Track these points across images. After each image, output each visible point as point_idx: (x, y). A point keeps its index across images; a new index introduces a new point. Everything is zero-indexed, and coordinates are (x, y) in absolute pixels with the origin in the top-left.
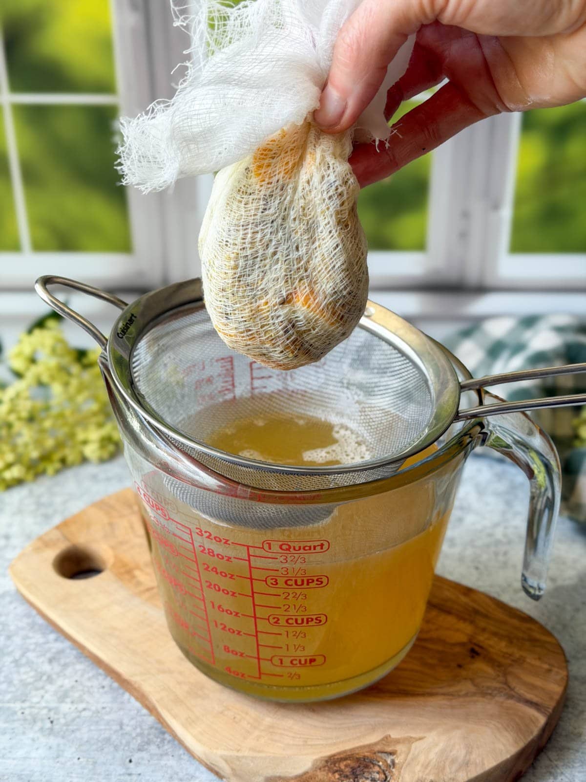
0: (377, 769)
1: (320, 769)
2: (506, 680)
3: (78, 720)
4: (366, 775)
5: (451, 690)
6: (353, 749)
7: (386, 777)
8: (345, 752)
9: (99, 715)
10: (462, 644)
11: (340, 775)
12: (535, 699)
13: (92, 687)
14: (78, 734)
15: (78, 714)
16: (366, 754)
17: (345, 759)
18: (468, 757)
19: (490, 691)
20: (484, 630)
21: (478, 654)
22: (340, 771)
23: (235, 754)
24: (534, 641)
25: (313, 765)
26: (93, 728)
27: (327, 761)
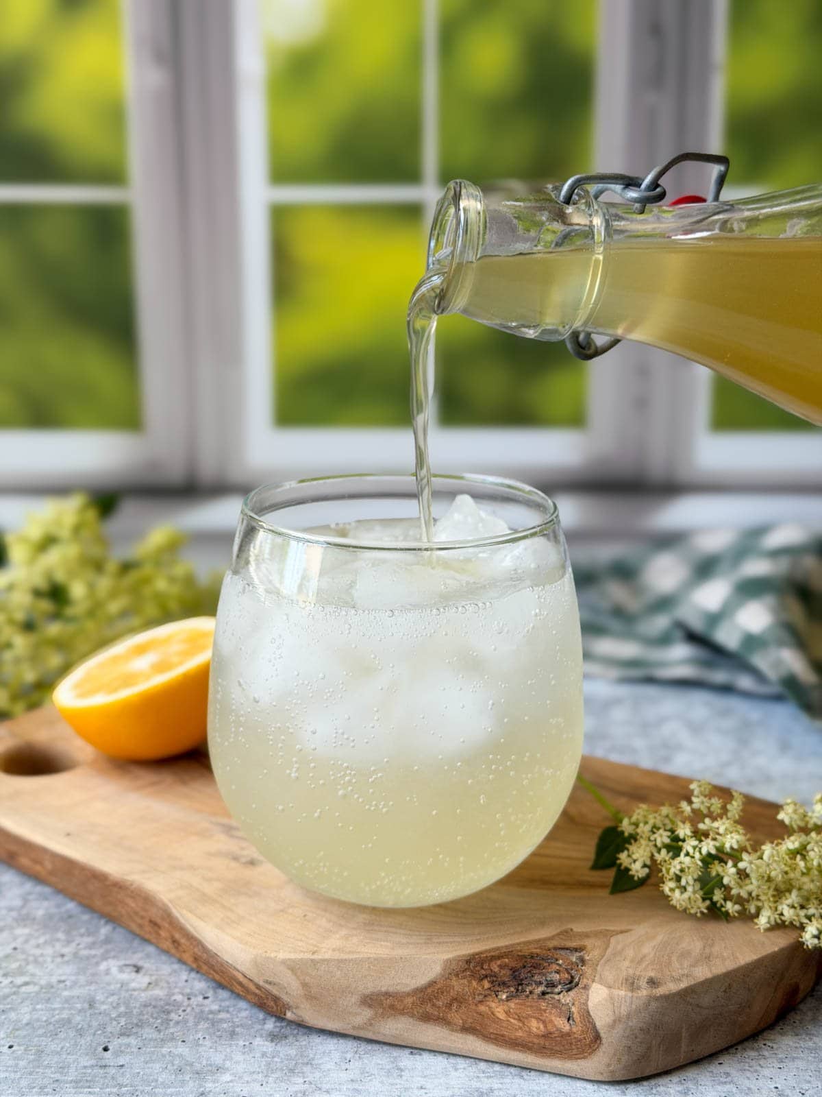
0: (554, 967)
1: (457, 975)
3: (14, 997)
4: (537, 978)
6: (512, 945)
7: (572, 977)
8: (498, 949)
9: (53, 990)
11: (492, 982)
13: (42, 955)
14: (13, 1015)
15: (14, 989)
16: (535, 951)
17: (499, 957)
18: (707, 951)
22: (491, 976)
23: (309, 956)
25: (444, 970)
26: (39, 1007)
27: (468, 962)
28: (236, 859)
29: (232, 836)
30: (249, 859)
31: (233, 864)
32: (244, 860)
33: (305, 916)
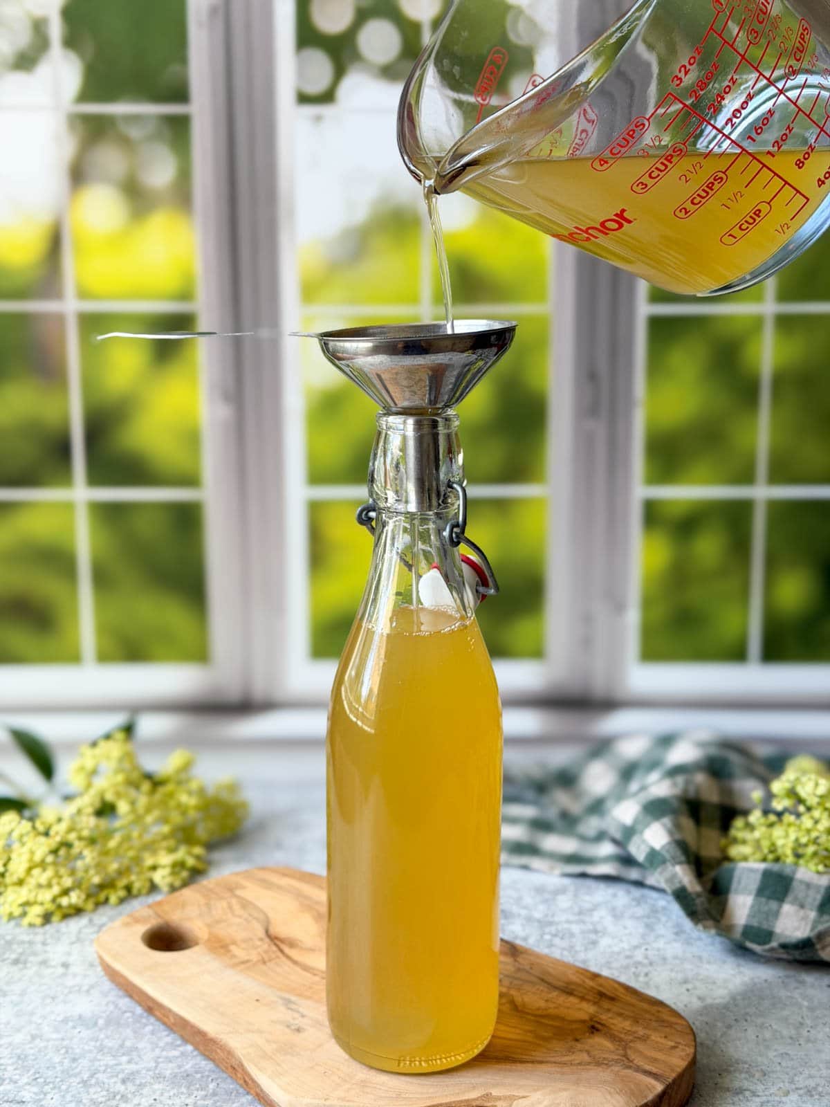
2: (626, 1052)
5: (565, 1059)
10: (583, 1022)
12: (654, 1070)
19: (605, 1062)
20: (609, 1010)
21: (598, 1030)
24: (662, 1021)
28: (288, 1026)
29: (289, 1009)
30: (296, 1027)
31: (287, 1030)
32: (293, 1027)
33: (325, 1072)
